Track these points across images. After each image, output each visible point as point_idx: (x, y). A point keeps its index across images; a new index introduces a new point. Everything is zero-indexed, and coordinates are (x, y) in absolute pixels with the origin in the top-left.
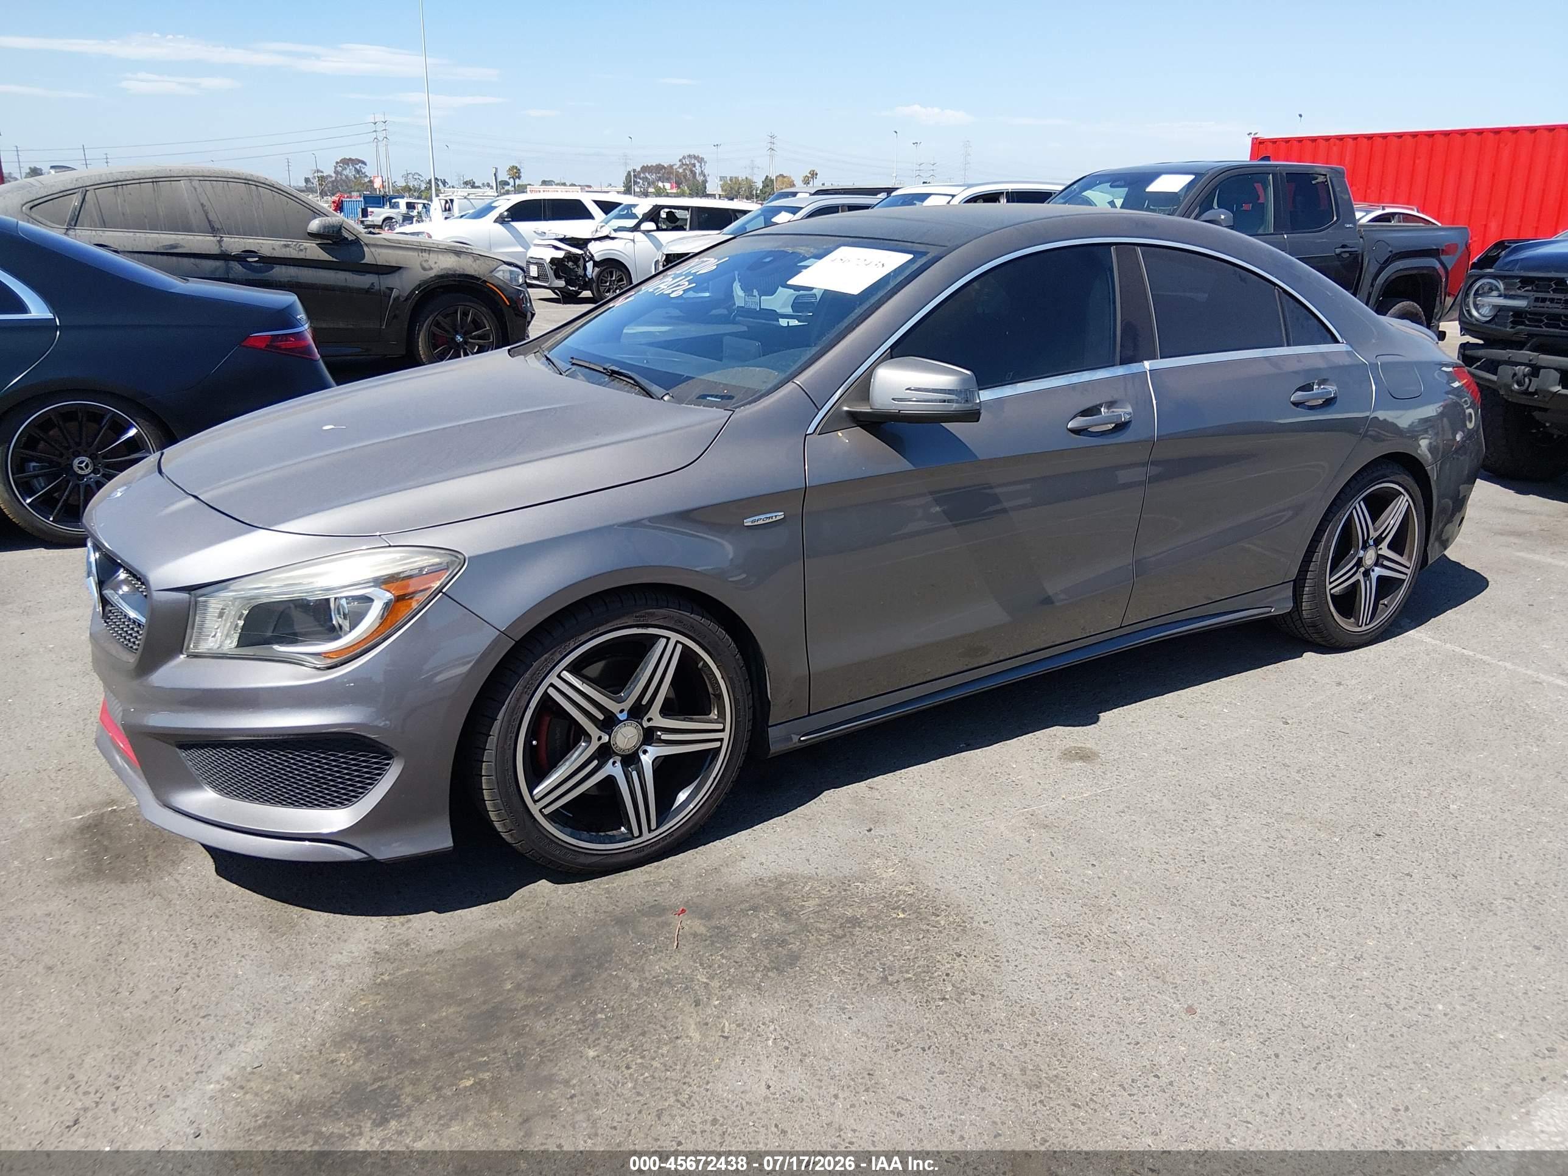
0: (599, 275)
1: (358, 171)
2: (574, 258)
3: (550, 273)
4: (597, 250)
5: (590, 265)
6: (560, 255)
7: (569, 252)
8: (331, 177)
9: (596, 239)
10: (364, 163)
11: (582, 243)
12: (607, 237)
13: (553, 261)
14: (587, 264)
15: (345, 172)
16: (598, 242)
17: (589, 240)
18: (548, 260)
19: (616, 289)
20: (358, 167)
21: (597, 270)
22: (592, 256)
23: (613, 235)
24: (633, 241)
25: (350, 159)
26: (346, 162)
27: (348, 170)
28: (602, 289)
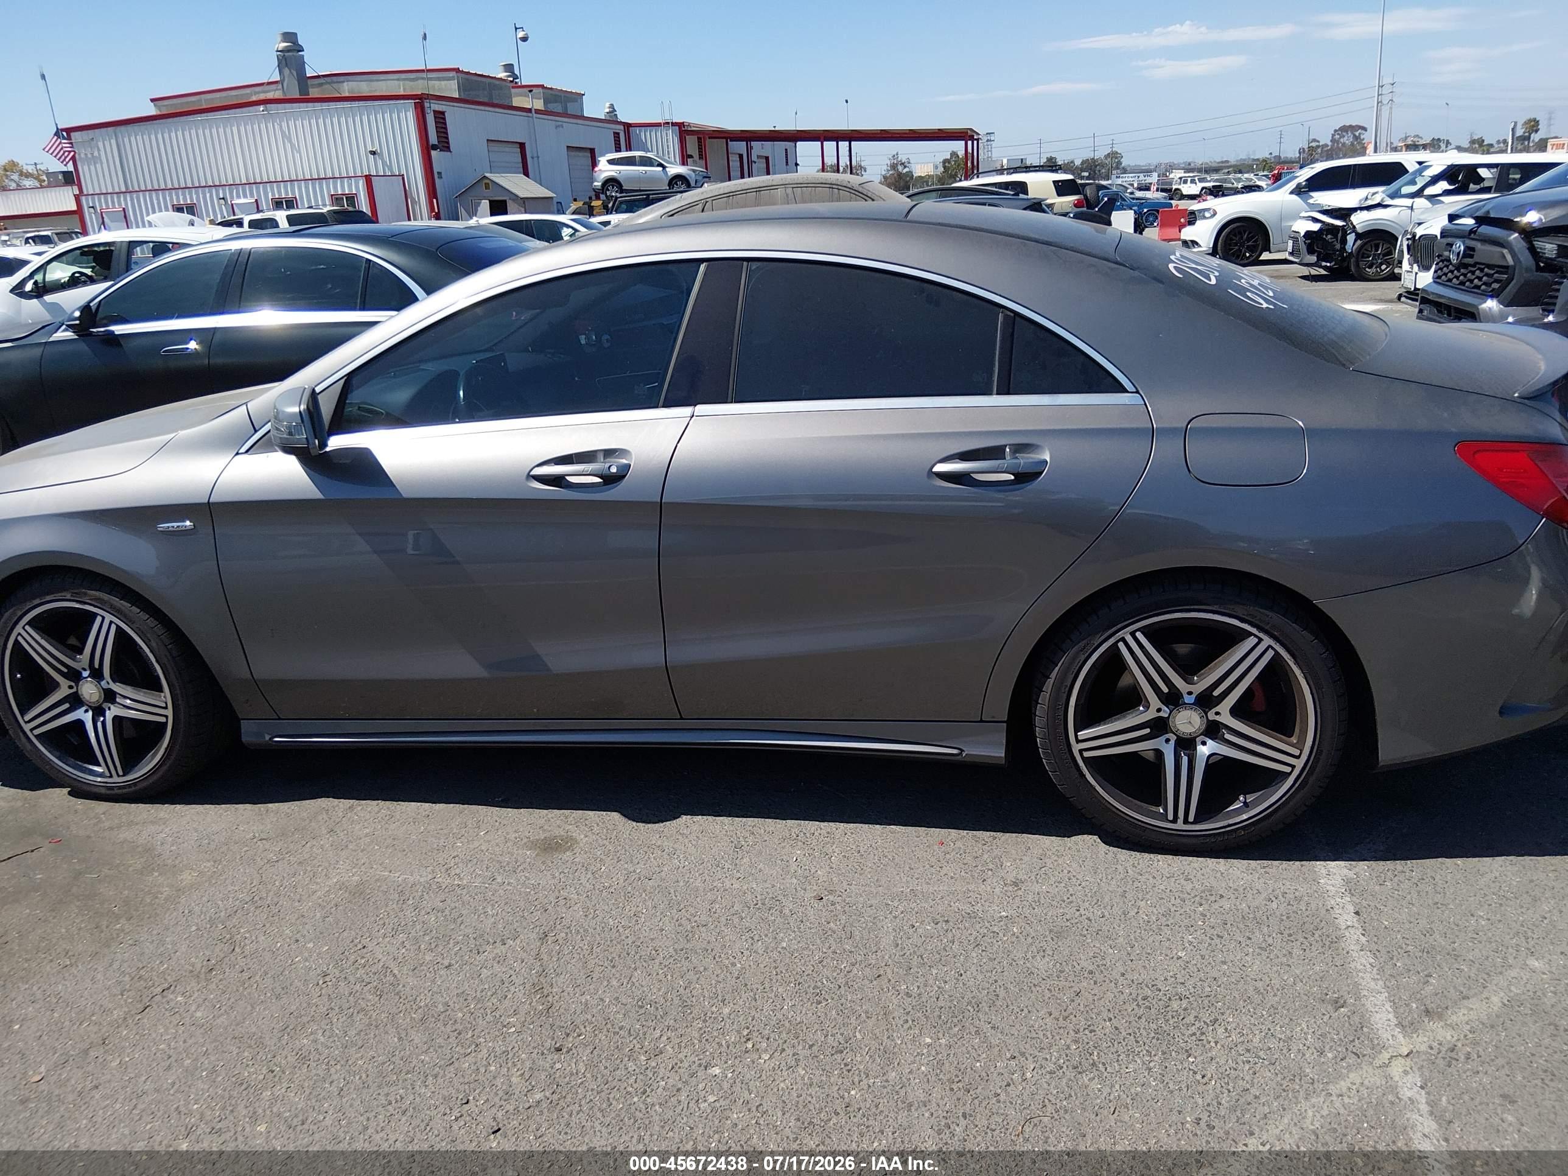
0: (1361, 247)
1: (1356, 138)
2: (1332, 230)
3: (1303, 248)
4: (1359, 220)
5: (1351, 238)
6: (1316, 227)
7: (1328, 224)
8: (1327, 146)
9: (1362, 209)
10: (1365, 129)
11: (1344, 213)
12: (1379, 205)
13: (1308, 234)
14: (1348, 237)
15: (1342, 140)
16: (1366, 212)
17: (1355, 210)
18: (1302, 234)
19: (1381, 264)
20: (1357, 134)
21: (1359, 242)
22: (1354, 227)
23: (1388, 202)
24: (1412, 208)
25: (1351, 126)
26: (1344, 129)
27: (1346, 138)
28: (1362, 264)
